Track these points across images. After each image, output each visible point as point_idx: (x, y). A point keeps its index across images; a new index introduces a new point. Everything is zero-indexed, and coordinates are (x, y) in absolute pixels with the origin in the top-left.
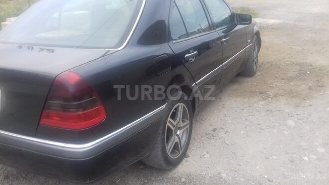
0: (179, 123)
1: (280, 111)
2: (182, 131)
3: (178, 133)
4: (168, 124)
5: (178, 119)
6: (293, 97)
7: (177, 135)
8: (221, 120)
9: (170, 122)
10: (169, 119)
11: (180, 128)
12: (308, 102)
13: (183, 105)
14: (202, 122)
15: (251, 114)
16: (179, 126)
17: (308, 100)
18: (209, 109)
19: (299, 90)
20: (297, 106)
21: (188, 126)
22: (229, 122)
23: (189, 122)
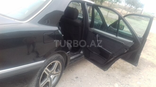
0: (53, 71)
1: (113, 76)
2: (54, 76)
3: (51, 77)
4: (45, 71)
5: (53, 69)
6: (123, 71)
7: (50, 78)
8: (82, 73)
9: (46, 70)
10: (46, 68)
11: (53, 74)
12: (129, 75)
13: (59, 62)
14: (71, 72)
15: (98, 74)
16: (53, 73)
17: (130, 75)
18: (78, 65)
19: (127, 67)
20: (123, 76)
21: (59, 74)
22: (86, 75)
23: (60, 72)
